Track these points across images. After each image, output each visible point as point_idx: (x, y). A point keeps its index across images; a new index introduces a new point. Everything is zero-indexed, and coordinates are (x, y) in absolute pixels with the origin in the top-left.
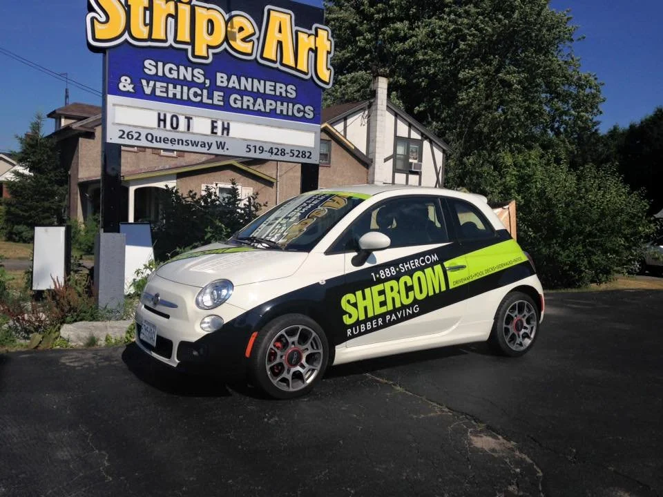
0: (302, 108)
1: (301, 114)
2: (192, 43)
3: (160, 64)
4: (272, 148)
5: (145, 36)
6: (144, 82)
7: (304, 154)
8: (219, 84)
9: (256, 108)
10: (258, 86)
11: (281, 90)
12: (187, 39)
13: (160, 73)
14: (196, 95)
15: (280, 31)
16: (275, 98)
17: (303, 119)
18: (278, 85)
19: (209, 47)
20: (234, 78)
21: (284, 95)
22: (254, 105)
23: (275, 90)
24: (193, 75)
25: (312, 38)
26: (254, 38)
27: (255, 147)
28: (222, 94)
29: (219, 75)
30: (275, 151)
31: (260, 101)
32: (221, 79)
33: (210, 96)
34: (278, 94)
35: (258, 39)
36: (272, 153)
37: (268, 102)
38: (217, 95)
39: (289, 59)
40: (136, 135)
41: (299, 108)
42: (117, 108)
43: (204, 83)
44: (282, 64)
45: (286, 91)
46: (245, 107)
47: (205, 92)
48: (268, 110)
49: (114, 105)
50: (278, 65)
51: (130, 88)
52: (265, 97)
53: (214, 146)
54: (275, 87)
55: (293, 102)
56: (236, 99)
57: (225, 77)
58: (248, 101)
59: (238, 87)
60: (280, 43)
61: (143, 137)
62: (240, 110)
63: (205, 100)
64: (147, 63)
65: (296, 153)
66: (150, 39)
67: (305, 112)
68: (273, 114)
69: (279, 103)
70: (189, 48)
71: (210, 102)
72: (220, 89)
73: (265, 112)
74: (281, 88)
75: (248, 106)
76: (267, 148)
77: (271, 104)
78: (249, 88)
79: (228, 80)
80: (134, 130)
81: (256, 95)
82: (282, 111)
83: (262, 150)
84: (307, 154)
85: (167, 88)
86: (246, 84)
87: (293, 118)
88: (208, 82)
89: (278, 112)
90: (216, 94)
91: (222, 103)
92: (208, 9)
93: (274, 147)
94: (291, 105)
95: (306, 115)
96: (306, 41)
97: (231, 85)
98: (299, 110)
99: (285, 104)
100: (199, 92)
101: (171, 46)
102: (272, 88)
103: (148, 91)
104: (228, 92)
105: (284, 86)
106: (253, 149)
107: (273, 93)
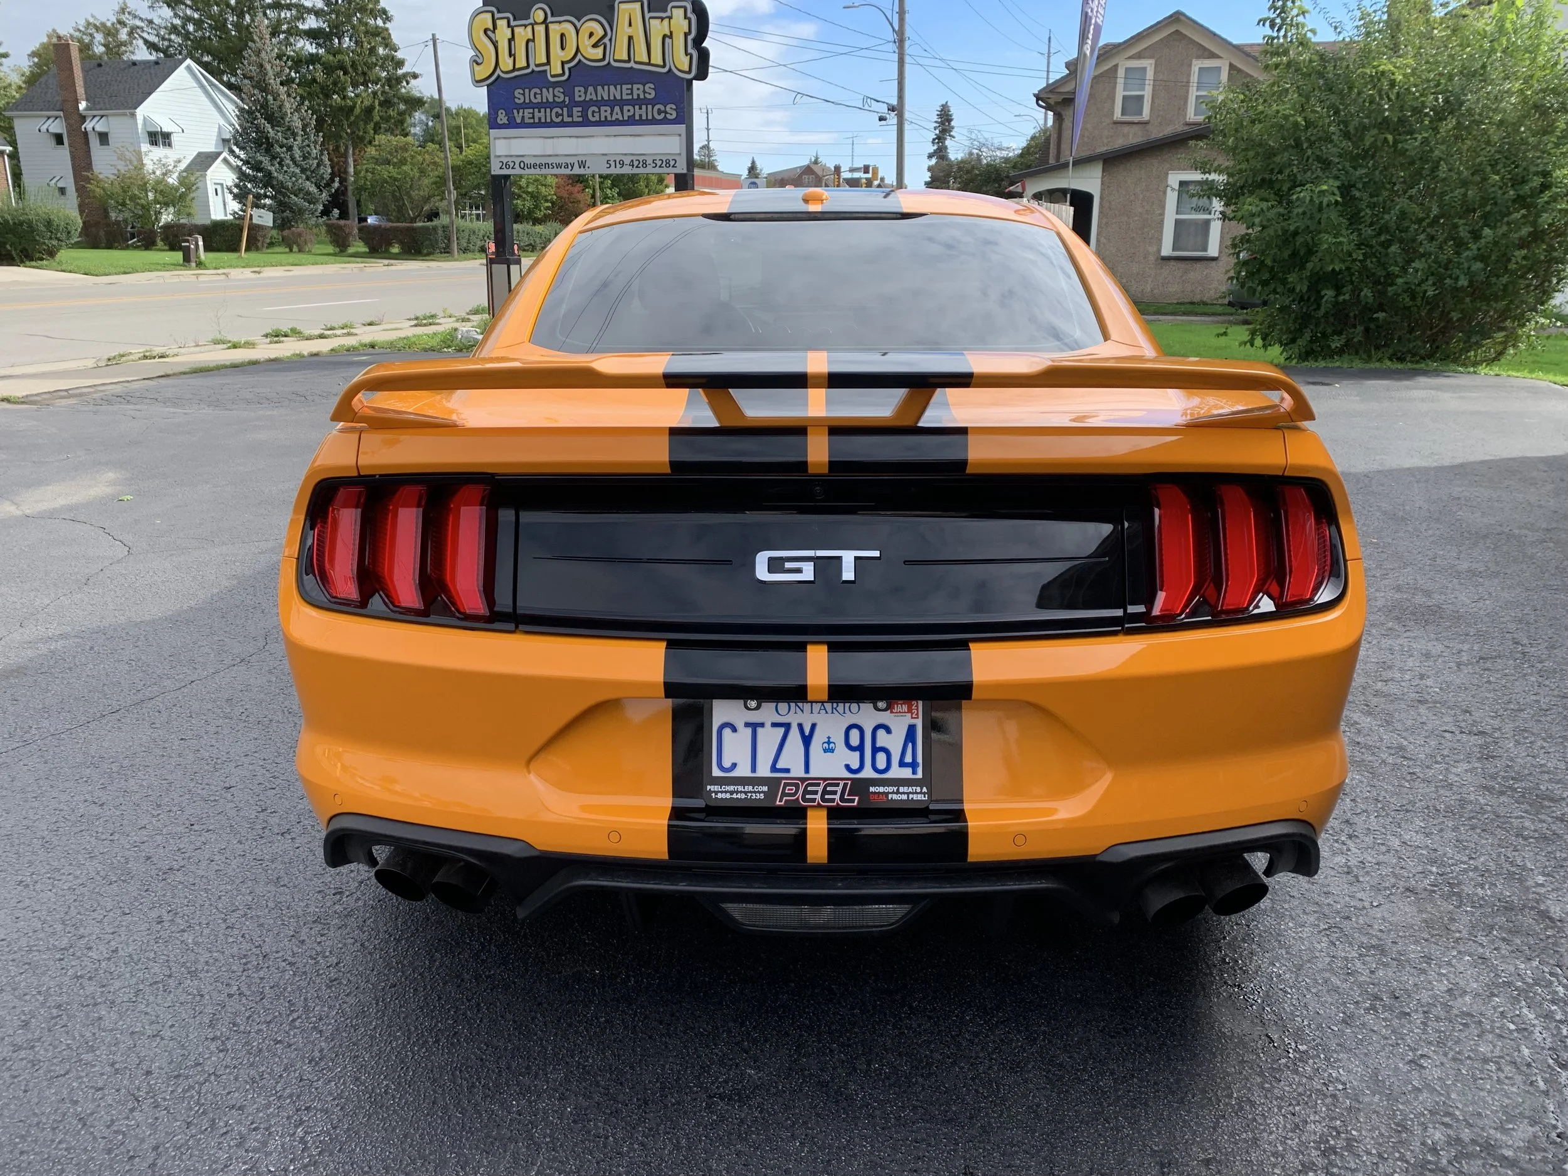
0: (662, 108)
1: (663, 115)
2: (548, 63)
3: (527, 91)
4: (632, 161)
5: (511, 68)
6: (515, 111)
7: (668, 162)
8: (577, 99)
9: (614, 119)
10: (615, 92)
11: (638, 92)
12: (544, 60)
13: (527, 101)
14: (557, 115)
15: (630, 25)
16: (632, 103)
17: (665, 121)
18: (635, 87)
19: (563, 63)
20: (591, 89)
21: (642, 97)
22: (611, 114)
23: (632, 94)
24: (554, 96)
25: (666, 21)
26: (606, 40)
27: (615, 161)
28: (580, 109)
29: (577, 89)
30: (636, 163)
31: (617, 109)
32: (579, 92)
33: (570, 115)
34: (635, 97)
35: (610, 40)
36: (633, 166)
37: (626, 108)
38: (576, 111)
39: (641, 54)
40: (512, 165)
41: (659, 109)
42: (497, 141)
43: (564, 101)
44: (636, 62)
45: (644, 92)
46: (603, 119)
47: (565, 109)
48: (626, 118)
49: (495, 139)
50: (632, 64)
51: (505, 121)
52: (622, 103)
53: (576, 165)
54: (632, 89)
55: (652, 102)
56: (594, 112)
57: (582, 89)
58: (605, 112)
59: (595, 99)
60: (630, 38)
61: (517, 166)
62: (599, 123)
63: (566, 119)
64: (517, 93)
65: (659, 163)
66: (514, 70)
67: (666, 113)
68: (631, 121)
69: (637, 107)
70: (547, 68)
71: (570, 119)
72: (578, 104)
73: (624, 121)
74: (638, 90)
75: (606, 117)
76: (627, 161)
77: (629, 111)
78: (606, 98)
79: (586, 93)
80: (510, 159)
81: (612, 103)
82: (641, 116)
83: (622, 164)
84: (672, 163)
85: (533, 113)
86: (603, 93)
87: (653, 122)
88: (567, 99)
89: (637, 118)
90: (575, 109)
91: (581, 119)
92: (560, 22)
93: (634, 158)
94: (650, 107)
95: (668, 116)
96: (658, 28)
97: (587, 99)
98: (659, 112)
99: (644, 107)
100: (560, 112)
101: (533, 71)
102: (629, 92)
103: (519, 120)
104: (585, 105)
105: (641, 86)
106: (613, 164)
107: (630, 97)
